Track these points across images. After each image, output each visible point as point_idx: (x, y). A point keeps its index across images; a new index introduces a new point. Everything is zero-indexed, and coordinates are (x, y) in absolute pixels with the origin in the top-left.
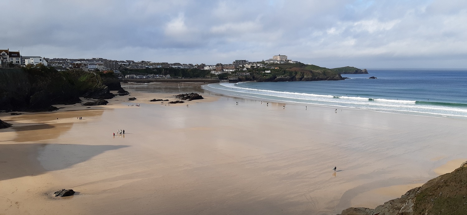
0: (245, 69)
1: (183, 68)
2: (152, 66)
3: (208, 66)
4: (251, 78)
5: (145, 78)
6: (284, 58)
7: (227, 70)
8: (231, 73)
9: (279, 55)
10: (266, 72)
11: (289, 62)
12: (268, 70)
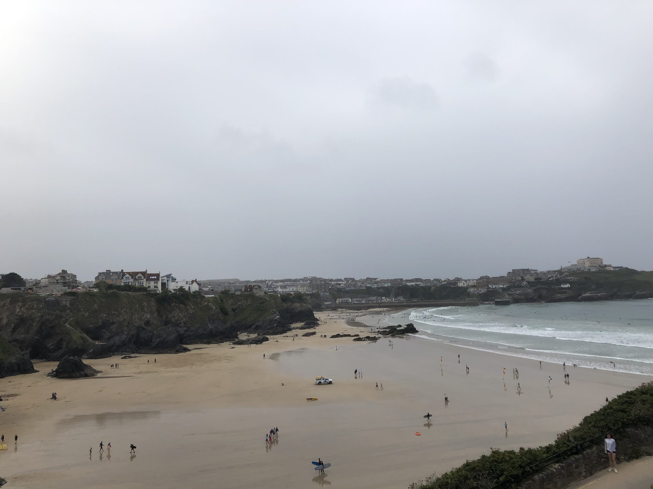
0: (525, 283)
1: (424, 285)
2: (376, 285)
3: (464, 282)
4: (535, 297)
5: (364, 302)
6: (596, 262)
7: (494, 287)
8: (501, 291)
9: (588, 257)
10: (562, 286)
11: (607, 268)
12: (566, 282)
